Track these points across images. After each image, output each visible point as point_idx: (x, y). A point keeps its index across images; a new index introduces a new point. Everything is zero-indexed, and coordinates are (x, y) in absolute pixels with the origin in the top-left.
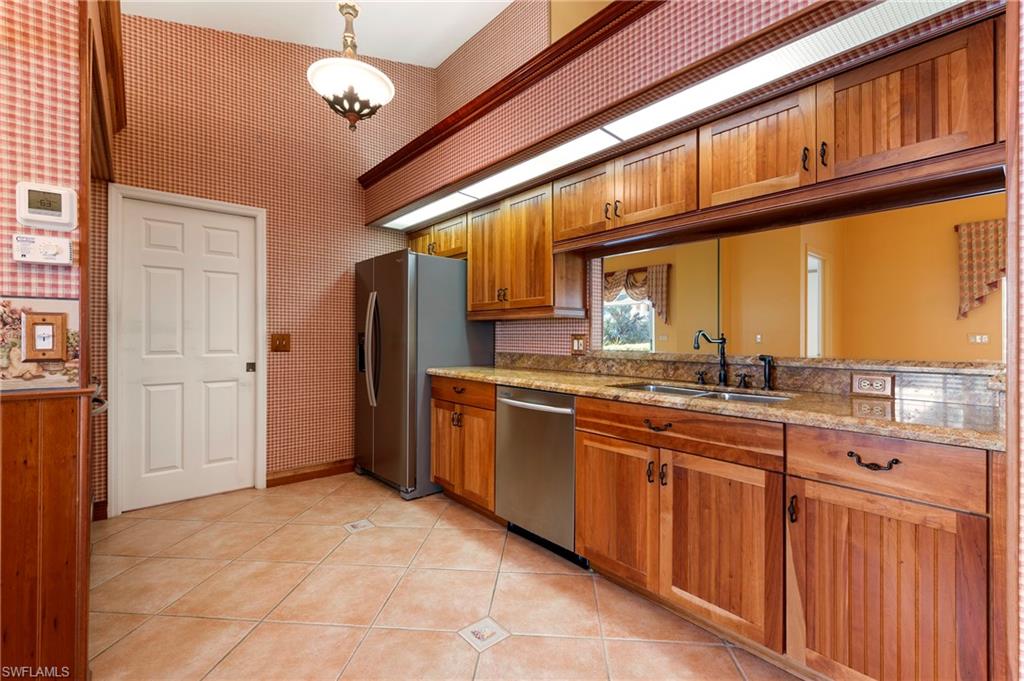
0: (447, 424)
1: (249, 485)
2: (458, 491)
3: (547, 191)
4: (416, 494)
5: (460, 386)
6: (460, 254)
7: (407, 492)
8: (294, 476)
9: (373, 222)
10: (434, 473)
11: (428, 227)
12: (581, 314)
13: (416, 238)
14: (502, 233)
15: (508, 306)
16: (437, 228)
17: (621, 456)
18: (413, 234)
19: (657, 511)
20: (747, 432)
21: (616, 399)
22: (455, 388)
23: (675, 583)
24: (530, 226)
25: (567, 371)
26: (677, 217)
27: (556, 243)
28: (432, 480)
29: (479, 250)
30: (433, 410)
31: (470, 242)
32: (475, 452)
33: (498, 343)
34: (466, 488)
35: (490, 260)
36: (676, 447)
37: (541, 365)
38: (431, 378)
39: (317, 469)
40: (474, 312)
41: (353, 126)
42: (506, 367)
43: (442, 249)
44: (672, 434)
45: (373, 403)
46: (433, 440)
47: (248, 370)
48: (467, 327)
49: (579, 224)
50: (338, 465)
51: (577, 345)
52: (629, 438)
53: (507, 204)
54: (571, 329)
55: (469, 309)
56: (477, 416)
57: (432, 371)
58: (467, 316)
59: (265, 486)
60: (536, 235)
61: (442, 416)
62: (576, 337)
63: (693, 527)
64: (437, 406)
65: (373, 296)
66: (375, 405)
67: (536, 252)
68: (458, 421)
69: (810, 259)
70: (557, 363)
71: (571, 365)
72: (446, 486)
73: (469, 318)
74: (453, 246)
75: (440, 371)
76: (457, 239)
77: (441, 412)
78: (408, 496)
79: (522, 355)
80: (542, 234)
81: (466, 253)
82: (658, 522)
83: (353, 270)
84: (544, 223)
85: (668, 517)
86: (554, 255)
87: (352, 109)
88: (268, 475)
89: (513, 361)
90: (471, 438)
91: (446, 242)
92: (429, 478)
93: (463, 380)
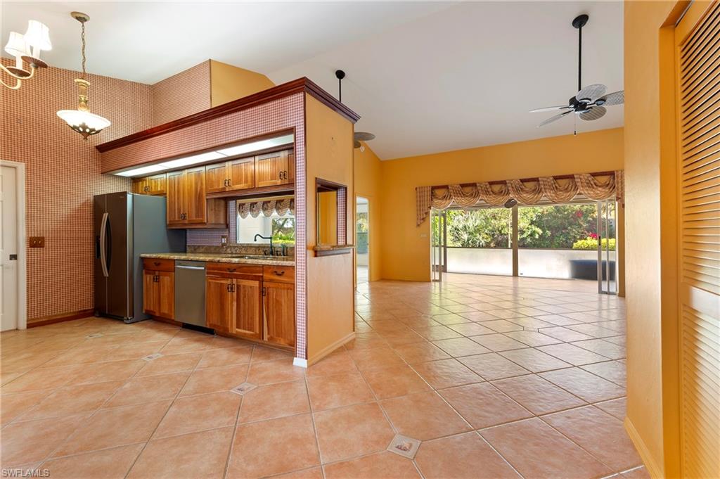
0: (152, 281)
1: (13, 327)
2: (157, 314)
3: (203, 169)
4: (134, 320)
5: (158, 262)
6: (162, 194)
7: (128, 319)
8: (48, 321)
9: (107, 172)
10: (145, 308)
11: (145, 177)
12: (224, 226)
13: (138, 182)
14: (184, 185)
15: (186, 222)
16: (150, 178)
17: (221, 284)
18: (136, 180)
19: (232, 302)
20: (254, 269)
21: (219, 262)
22: (155, 263)
23: (237, 327)
24: (196, 184)
25: (219, 253)
26: (248, 189)
27: (208, 194)
28: (144, 312)
29: (173, 194)
30: (144, 276)
31: (168, 189)
32: (166, 293)
33: (188, 240)
34: (162, 312)
35: (178, 199)
36: (237, 277)
37: (208, 250)
38: (143, 259)
39: (66, 316)
40: (170, 225)
41: (86, 139)
42: (192, 252)
43: (153, 190)
44: (235, 273)
45: (106, 274)
46: (144, 291)
47: (11, 259)
48: (167, 232)
49: (216, 187)
50: (81, 313)
51: (224, 241)
52: (224, 277)
53: (186, 171)
54: (221, 233)
55: (168, 223)
56: (166, 275)
57: (143, 255)
58: (167, 226)
59: (25, 327)
60: (199, 189)
61: (148, 278)
62: (223, 237)
63: (242, 305)
64: (146, 273)
65: (106, 215)
66: (108, 275)
67: (199, 197)
68: (157, 280)
69: (359, 200)
70: (215, 249)
71: (221, 250)
72: (151, 313)
73: (168, 228)
74: (159, 189)
75: (148, 255)
76: (161, 185)
77: (148, 276)
78: (128, 322)
79: (199, 246)
80: (201, 189)
81: (166, 194)
82: (232, 306)
83: (92, 199)
84: (202, 184)
85: (235, 304)
86: (207, 199)
87: (84, 131)
88: (27, 321)
89: (195, 250)
90: (163, 286)
91: (155, 187)
92: (142, 310)
93: (159, 259)
